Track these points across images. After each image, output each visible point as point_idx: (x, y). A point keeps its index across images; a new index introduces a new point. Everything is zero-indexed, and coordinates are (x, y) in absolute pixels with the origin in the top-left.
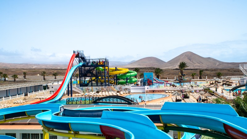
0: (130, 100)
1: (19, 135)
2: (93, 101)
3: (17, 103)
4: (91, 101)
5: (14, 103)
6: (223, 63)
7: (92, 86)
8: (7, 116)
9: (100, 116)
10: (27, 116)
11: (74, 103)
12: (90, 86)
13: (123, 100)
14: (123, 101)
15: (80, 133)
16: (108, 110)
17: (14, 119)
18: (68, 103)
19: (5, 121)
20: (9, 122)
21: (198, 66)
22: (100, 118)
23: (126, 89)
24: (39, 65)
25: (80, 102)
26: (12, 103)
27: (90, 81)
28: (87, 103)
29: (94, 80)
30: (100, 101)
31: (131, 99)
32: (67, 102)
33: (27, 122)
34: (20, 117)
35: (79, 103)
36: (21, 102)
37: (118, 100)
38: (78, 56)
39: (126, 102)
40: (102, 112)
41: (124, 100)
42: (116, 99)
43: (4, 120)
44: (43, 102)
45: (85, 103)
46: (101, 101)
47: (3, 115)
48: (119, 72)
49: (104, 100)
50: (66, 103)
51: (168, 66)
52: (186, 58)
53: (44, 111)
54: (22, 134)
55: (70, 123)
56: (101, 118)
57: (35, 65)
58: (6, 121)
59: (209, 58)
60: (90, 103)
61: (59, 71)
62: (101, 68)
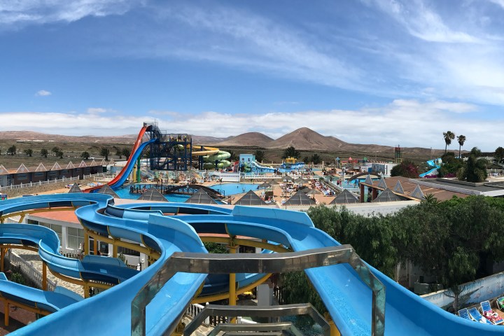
6: (347, 144)
7: (168, 169)
10: (73, 207)
12: (165, 170)
19: (50, 210)
21: (316, 147)
23: (214, 176)
24: (103, 138)
27: (165, 163)
29: (170, 162)
31: (217, 191)
38: (150, 129)
47: (48, 203)
48: (206, 152)
49: (181, 191)
51: (278, 145)
52: (302, 135)
57: (97, 138)
59: (330, 137)
61: (128, 147)
62: (181, 146)
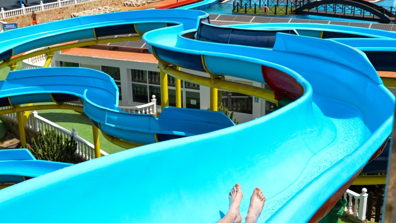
0: (387, 12)
1: (125, 71)
2: (294, 9)
3: (130, 5)
4: (289, 9)
5: (125, 5)
8: (101, 32)
9: (270, 44)
10: (137, 35)
11: (242, 11)
13: (368, 10)
14: (367, 14)
15: (227, 78)
16: (292, 32)
17: (117, 38)
18: (236, 11)
19: (97, 41)
20: (108, 45)
22: (270, 49)
25: (264, 10)
26: (120, 5)
28: (281, 12)
30: (310, 11)
31: (389, 10)
32: (234, 9)
33: (142, 47)
34: (130, 35)
35: (261, 11)
36: (139, 4)
37: (356, 9)
39: (376, 17)
40: (275, 35)
41: (371, 11)
42: (350, 7)
43: (95, 39)
44: (182, 6)
45: (275, 13)
46: (314, 10)
47: (92, 29)
49: (321, 9)
50: (233, 11)
53: (169, 25)
54: (132, 70)
55: (203, 55)
56: (274, 50)
58: (99, 42)
60: (286, 13)
